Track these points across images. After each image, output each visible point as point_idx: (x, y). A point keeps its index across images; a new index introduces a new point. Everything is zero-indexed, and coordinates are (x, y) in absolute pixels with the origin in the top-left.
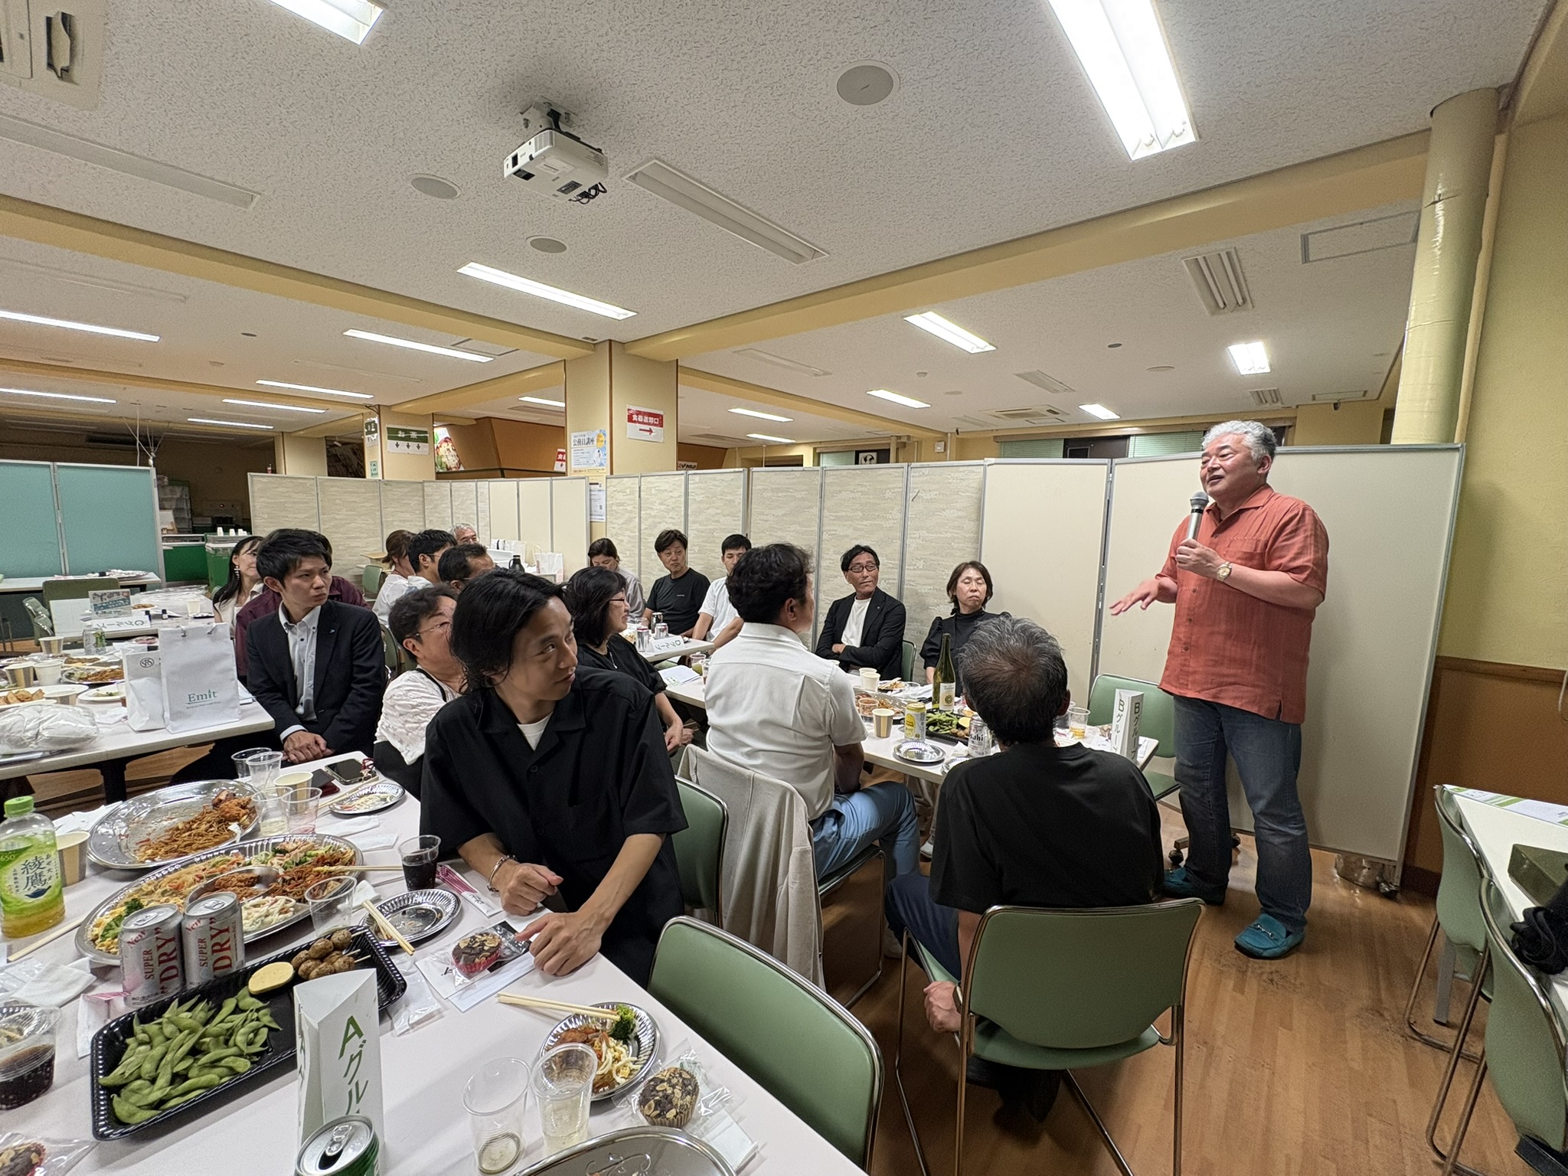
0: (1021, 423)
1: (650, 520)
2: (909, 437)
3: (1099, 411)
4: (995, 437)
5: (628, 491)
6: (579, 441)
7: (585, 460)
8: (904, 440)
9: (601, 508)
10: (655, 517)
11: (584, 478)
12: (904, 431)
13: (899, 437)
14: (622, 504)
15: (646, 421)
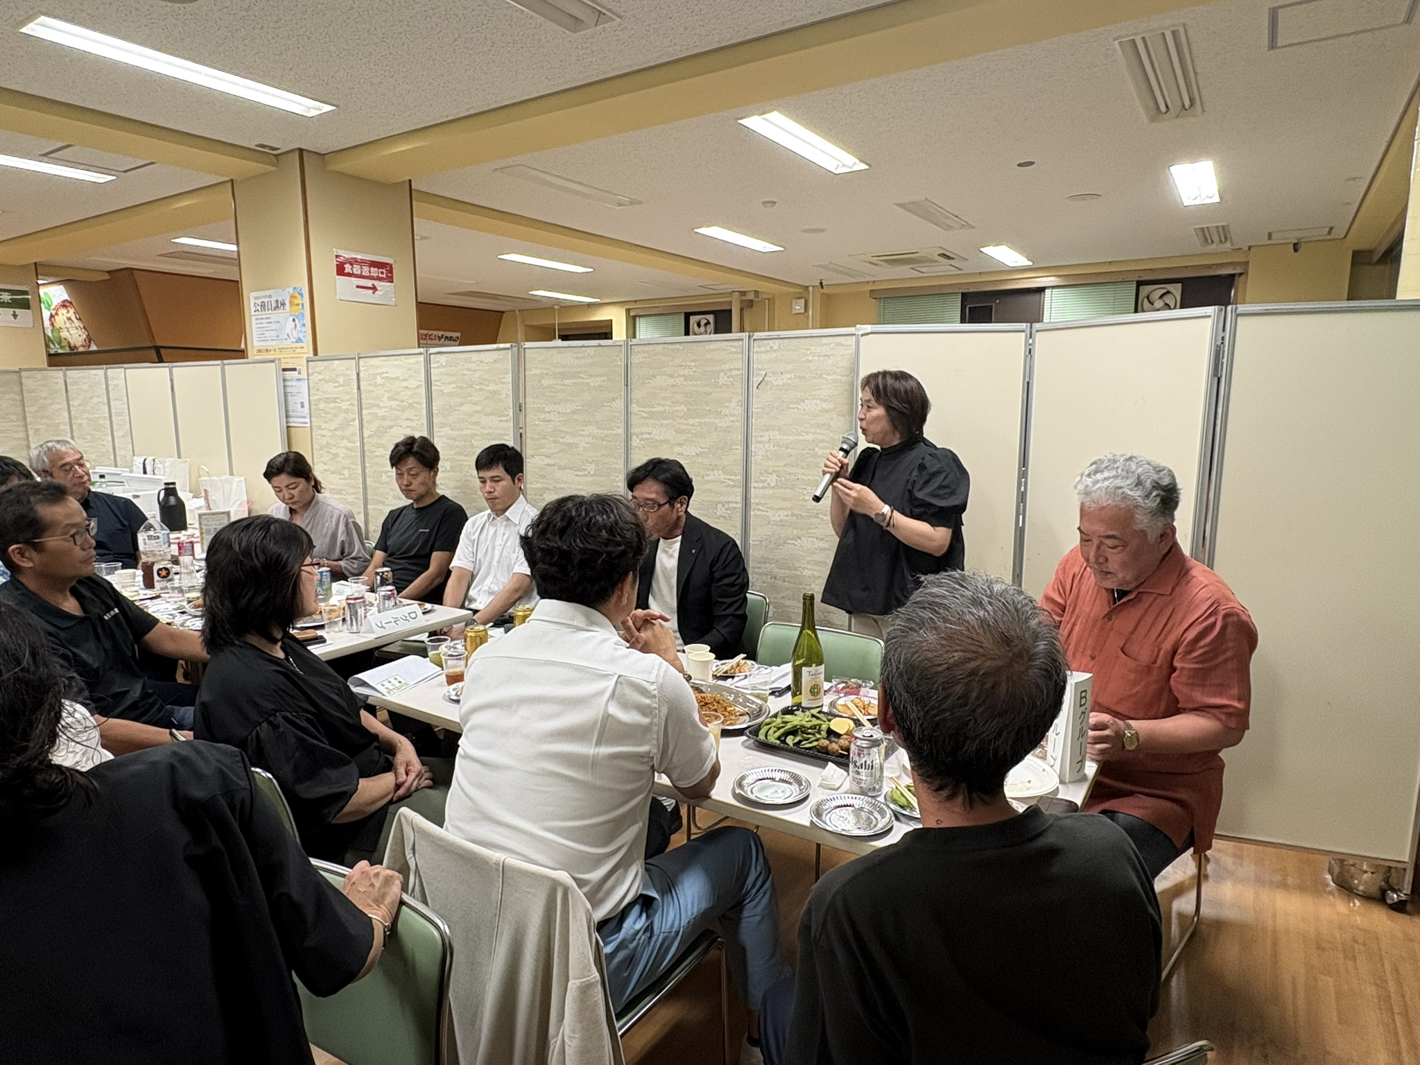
0: (904, 272)
1: (377, 423)
2: (756, 292)
3: (1006, 256)
4: (871, 291)
5: (341, 380)
6: (263, 305)
7: (274, 334)
8: (751, 296)
9: (303, 406)
10: (383, 418)
11: (273, 361)
12: (749, 285)
13: (743, 293)
14: (334, 400)
15: (365, 273)
